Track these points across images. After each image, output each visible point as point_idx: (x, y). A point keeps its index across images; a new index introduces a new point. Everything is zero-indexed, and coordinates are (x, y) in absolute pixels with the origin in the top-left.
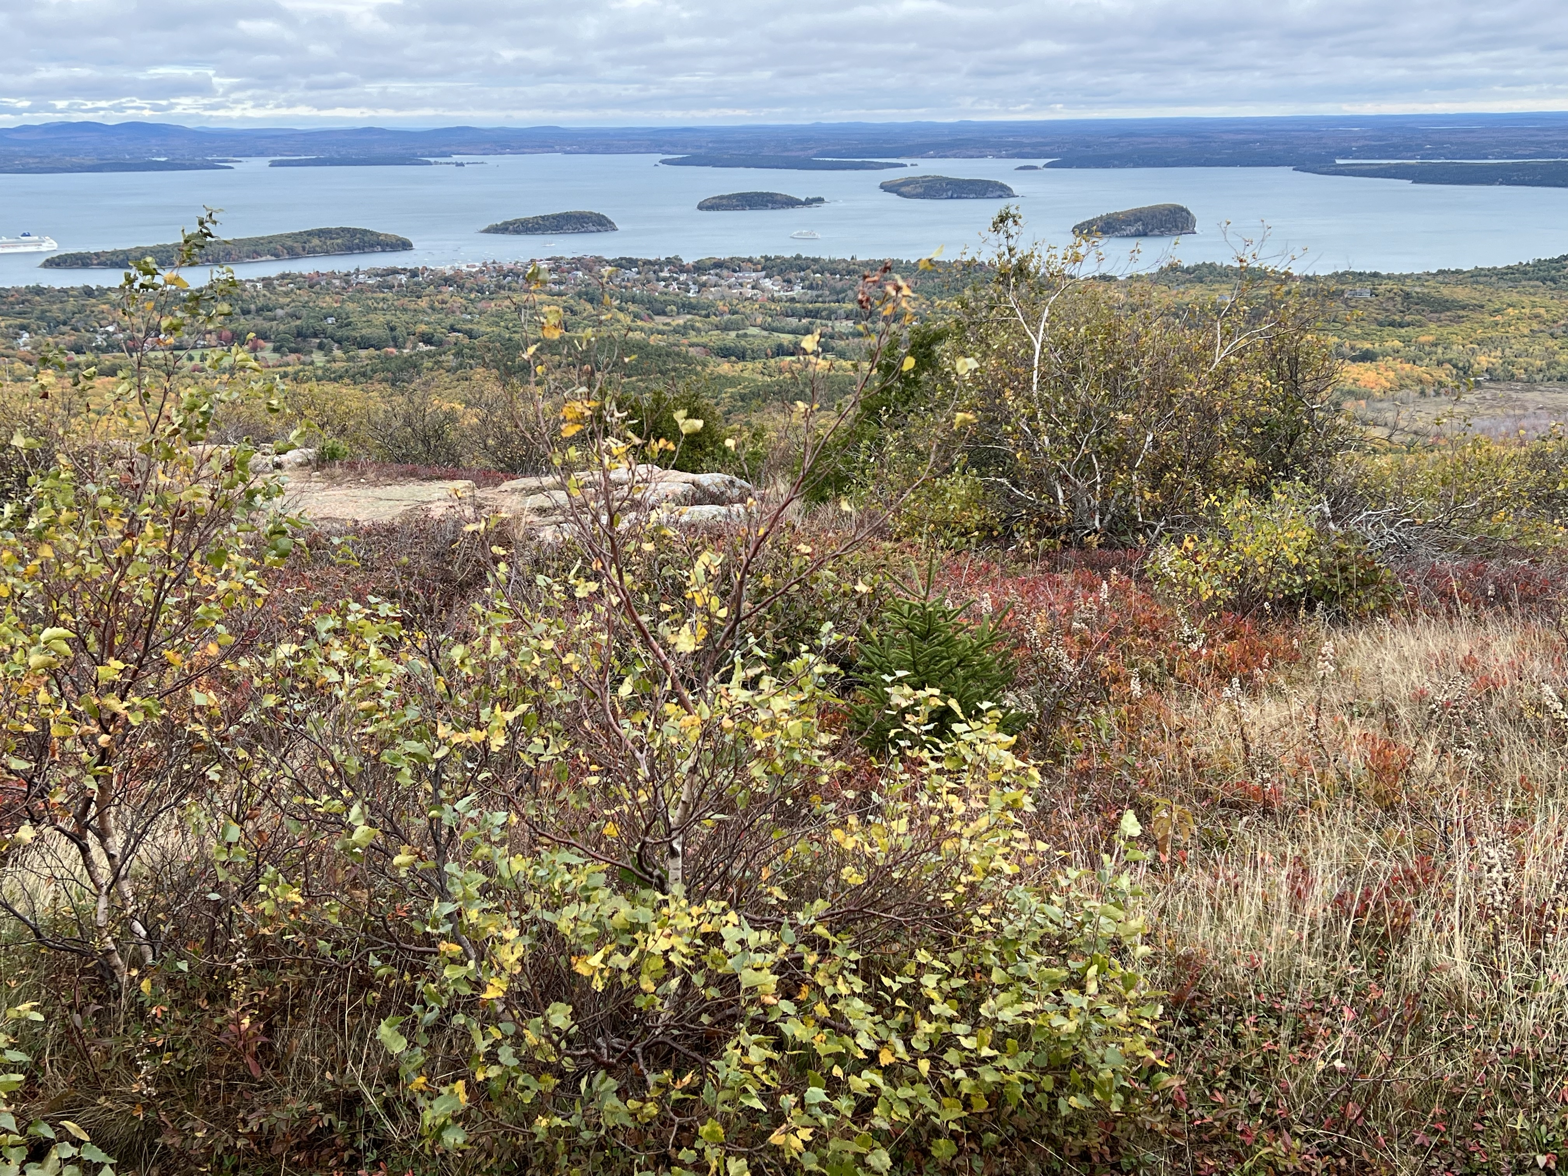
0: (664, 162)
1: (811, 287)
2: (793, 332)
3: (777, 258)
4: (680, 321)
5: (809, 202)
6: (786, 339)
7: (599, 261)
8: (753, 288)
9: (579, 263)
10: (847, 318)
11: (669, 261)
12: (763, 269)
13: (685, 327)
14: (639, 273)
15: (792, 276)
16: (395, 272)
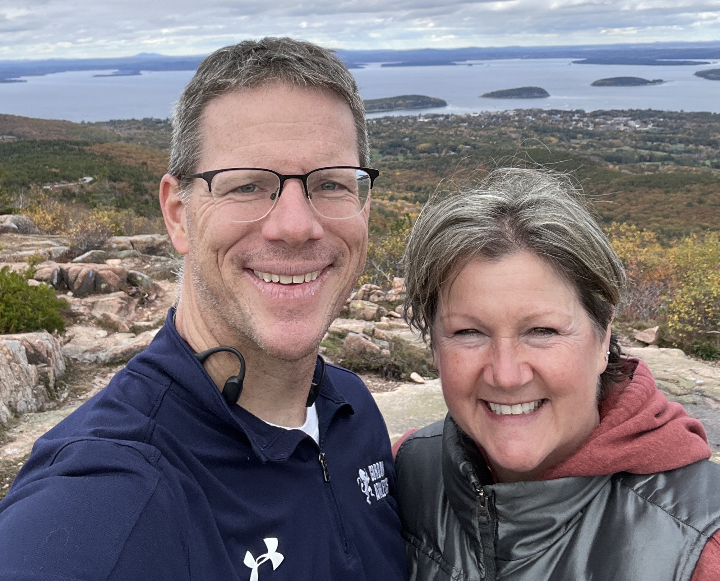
0: (574, 62)
1: (657, 126)
2: (649, 149)
3: (637, 110)
4: (584, 142)
5: (655, 82)
6: (645, 152)
7: (541, 111)
8: (625, 125)
9: (530, 112)
10: (681, 142)
11: (578, 112)
12: (630, 116)
13: (587, 145)
14: (561, 117)
15: (646, 119)
16: (438, 116)
